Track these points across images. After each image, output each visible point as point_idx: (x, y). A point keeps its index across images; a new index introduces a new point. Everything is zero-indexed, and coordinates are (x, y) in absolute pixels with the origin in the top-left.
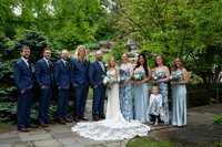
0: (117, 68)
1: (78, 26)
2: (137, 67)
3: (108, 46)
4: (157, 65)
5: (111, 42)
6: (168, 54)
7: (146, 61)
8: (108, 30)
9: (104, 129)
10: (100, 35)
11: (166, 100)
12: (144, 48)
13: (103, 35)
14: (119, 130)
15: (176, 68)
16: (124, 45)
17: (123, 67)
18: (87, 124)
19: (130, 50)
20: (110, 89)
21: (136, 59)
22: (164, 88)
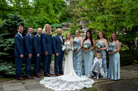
0: (72, 40)
1: (48, 12)
2: (86, 39)
3: (68, 26)
4: (99, 38)
5: (70, 24)
6: (107, 31)
7: (91, 35)
8: (68, 16)
9: (62, 82)
10: (63, 19)
11: (105, 62)
12: (90, 27)
13: (65, 19)
14: (72, 83)
15: (112, 40)
16: (78, 25)
17: (76, 39)
18: (51, 78)
19: (81, 28)
20: (67, 54)
21: (85, 34)
22: (104, 54)
